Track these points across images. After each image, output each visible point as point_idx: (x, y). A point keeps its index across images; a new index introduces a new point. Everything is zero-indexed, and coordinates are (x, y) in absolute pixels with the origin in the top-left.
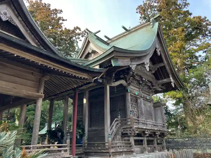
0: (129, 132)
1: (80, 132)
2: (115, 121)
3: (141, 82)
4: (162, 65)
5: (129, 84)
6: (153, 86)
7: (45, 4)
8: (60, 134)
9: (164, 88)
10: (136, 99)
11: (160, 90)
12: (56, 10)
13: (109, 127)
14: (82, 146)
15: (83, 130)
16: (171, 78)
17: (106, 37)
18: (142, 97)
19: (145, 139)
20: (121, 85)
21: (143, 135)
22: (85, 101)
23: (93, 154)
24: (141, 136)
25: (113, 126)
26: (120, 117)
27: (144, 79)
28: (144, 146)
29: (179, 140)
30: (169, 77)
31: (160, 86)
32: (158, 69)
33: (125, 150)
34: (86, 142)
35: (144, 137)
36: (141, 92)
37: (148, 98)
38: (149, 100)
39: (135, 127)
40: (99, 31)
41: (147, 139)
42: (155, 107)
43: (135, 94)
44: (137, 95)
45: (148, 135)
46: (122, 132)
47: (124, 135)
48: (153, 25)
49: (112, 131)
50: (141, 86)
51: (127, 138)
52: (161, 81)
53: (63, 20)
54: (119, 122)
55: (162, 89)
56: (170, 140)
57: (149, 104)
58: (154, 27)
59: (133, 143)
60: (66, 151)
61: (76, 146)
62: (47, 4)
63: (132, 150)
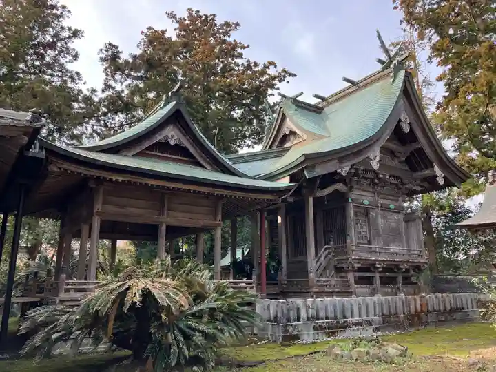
0: (344, 266)
1: (274, 266)
2: (325, 251)
3: (376, 181)
4: (416, 146)
5: (351, 189)
6: (403, 184)
7: (207, 17)
8: (249, 267)
9: (426, 184)
10: (365, 212)
11: (419, 189)
12: (227, 24)
13: (313, 258)
14: (277, 284)
15: (280, 262)
16: (436, 169)
17: (316, 96)
18: (378, 207)
19: (377, 275)
20: (337, 191)
21: (372, 269)
22: (279, 219)
23: (293, 294)
24: (370, 271)
25: (321, 256)
26: (332, 243)
27: (381, 176)
28: (374, 286)
29: (465, 277)
30: (433, 167)
31: (418, 182)
32: (411, 153)
33: (337, 290)
34: (285, 278)
35: (374, 272)
36: (377, 198)
37: (392, 206)
38: (394, 209)
39: (353, 257)
40: (302, 94)
41: (382, 275)
42: (407, 221)
43: (363, 204)
44: (369, 205)
45: (380, 270)
46: (335, 266)
47: (339, 270)
48: (395, 76)
49: (318, 264)
50: (378, 187)
51: (343, 274)
52: (420, 174)
53: (243, 47)
54: (331, 251)
55: (421, 186)
56: (449, 277)
57: (396, 217)
58: (397, 81)
59: (352, 281)
60: (252, 288)
61: (267, 284)
62: (209, 15)
63: (350, 291)
